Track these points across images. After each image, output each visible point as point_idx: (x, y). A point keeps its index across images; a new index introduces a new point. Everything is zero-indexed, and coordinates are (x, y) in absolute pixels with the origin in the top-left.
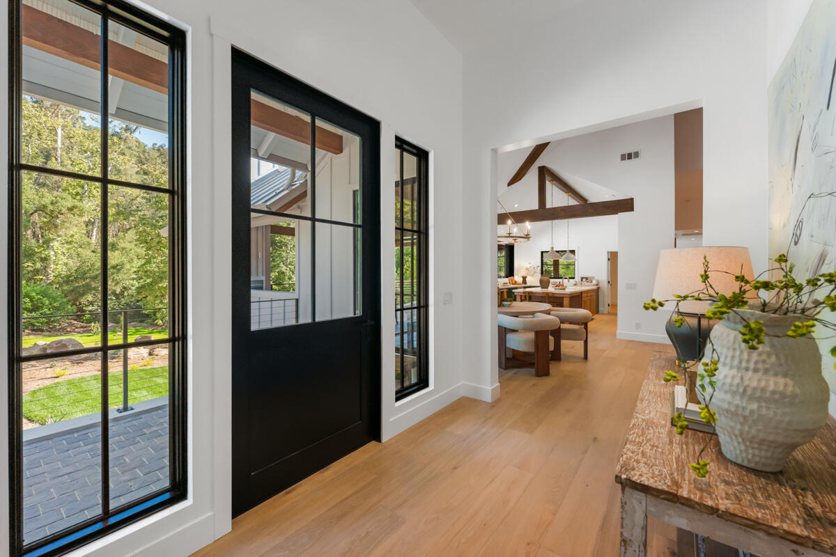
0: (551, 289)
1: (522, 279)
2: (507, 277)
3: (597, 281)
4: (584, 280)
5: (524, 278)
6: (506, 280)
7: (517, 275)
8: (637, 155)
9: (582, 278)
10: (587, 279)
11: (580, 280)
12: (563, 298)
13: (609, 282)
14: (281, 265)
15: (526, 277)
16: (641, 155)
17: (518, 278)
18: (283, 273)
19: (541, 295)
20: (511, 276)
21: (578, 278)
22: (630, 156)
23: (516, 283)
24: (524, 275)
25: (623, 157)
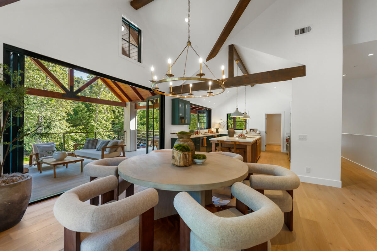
0: (236, 138)
1: (216, 130)
2: (207, 129)
3: (260, 131)
4: (252, 131)
5: (217, 129)
6: (207, 131)
7: (213, 127)
8: (309, 29)
9: (251, 130)
10: (253, 130)
11: (249, 131)
12: (246, 146)
13: (266, 132)
14: (92, 121)
15: (218, 129)
16: (313, 29)
17: (213, 129)
18: (93, 126)
19: (230, 143)
20: (209, 128)
21: (248, 129)
22: (302, 31)
23: (212, 132)
24: (217, 127)
25: (297, 32)
